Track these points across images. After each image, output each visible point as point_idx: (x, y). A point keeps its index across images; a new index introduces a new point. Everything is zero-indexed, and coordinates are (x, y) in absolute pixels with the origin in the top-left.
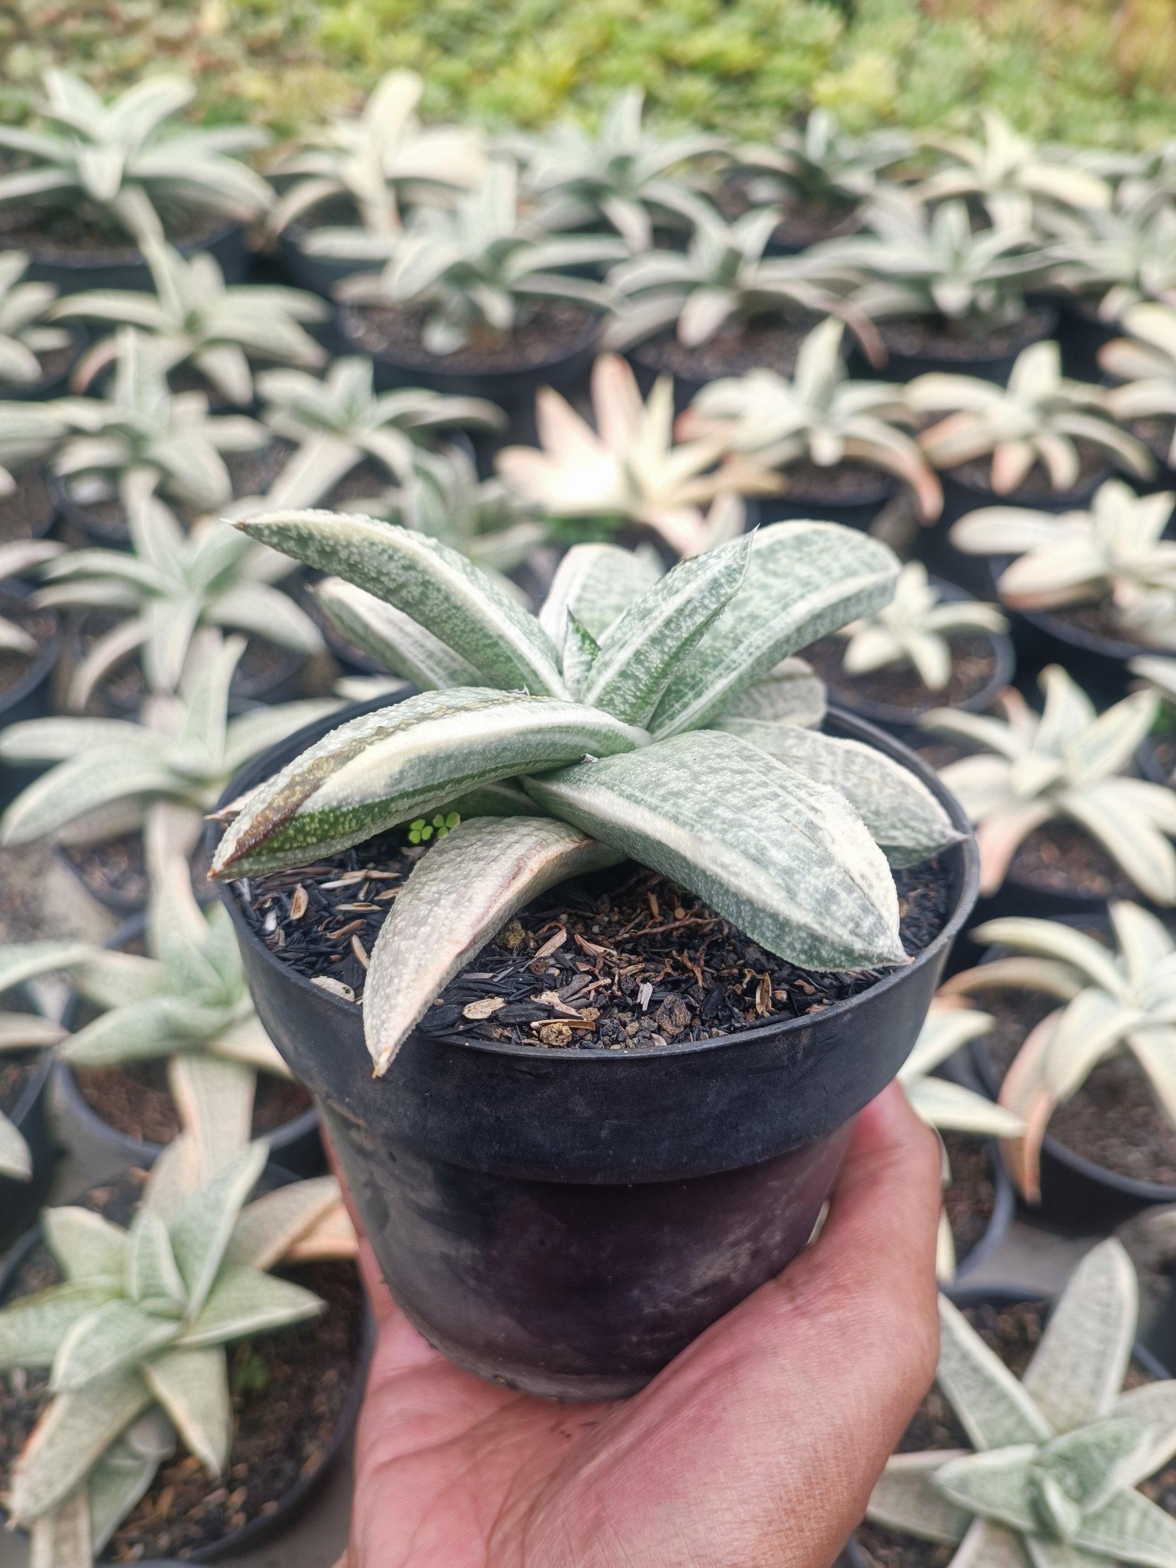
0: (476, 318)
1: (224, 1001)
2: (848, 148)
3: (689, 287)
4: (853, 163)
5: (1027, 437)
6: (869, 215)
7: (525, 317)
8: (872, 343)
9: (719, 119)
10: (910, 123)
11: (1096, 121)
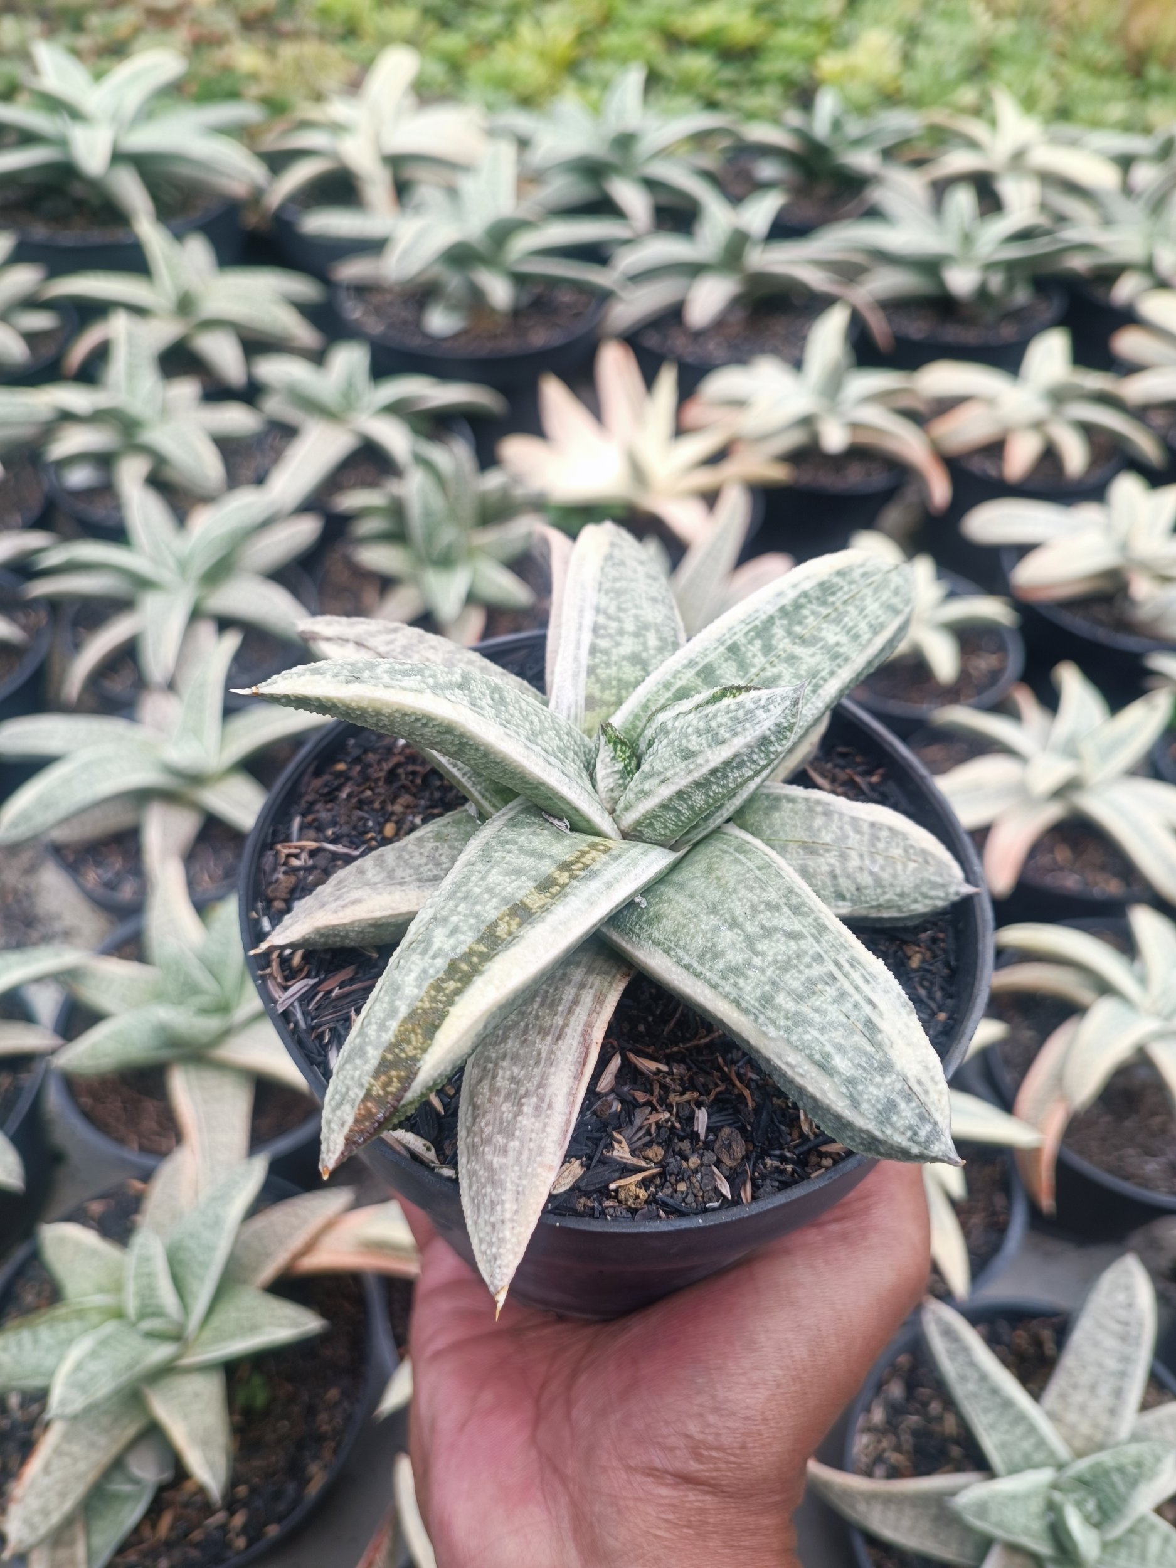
0: (476, 300)
1: (223, 1008)
2: (854, 128)
3: (694, 270)
4: (858, 142)
5: (1038, 425)
6: (877, 195)
7: (526, 299)
8: (879, 326)
9: (722, 95)
10: (916, 102)
11: (1106, 99)
